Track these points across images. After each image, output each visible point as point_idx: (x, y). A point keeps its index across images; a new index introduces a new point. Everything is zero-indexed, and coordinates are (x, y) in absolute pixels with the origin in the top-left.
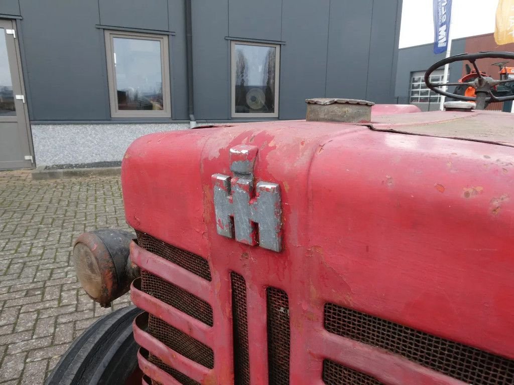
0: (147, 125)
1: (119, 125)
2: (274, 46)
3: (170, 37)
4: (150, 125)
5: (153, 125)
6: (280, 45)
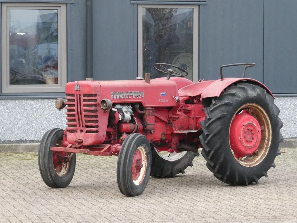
0: (40, 101)
1: (10, 101)
2: (192, 7)
3: (68, 5)
4: (43, 101)
5: (46, 101)
6: (199, 5)
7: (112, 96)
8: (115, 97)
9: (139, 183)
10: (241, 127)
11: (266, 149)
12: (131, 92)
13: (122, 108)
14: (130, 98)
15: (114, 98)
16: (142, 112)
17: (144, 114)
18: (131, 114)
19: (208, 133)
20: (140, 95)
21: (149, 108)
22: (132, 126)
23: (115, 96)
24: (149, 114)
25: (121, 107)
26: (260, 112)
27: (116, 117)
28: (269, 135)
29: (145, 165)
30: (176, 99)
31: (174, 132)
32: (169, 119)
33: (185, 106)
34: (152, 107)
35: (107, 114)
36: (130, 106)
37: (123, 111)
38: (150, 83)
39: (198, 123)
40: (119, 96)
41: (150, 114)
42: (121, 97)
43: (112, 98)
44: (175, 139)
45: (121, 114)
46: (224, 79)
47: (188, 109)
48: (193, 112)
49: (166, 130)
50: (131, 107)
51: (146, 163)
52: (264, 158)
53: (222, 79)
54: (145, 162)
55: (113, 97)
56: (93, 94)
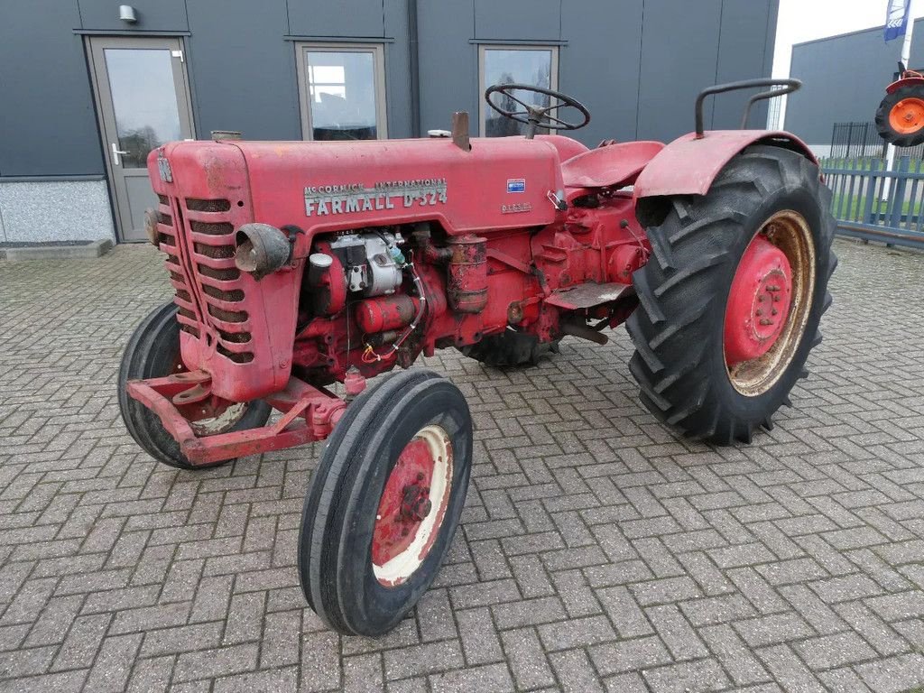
2: (549, 48)
3: (387, 45)
6: (559, 46)
7: (308, 205)
8: (323, 209)
9: (419, 558)
10: (754, 285)
11: (794, 334)
12: (394, 183)
13: (363, 247)
14: (392, 206)
15: (319, 213)
16: (444, 253)
17: (449, 259)
18: (398, 263)
19: (663, 319)
20: (434, 193)
21: (468, 239)
22: (405, 306)
23: (322, 202)
24: (467, 261)
25: (361, 242)
26: (794, 233)
27: (330, 287)
28: (805, 296)
29: (446, 473)
30: (554, 199)
31: (546, 300)
32: (531, 263)
33: (576, 215)
34: (479, 234)
35: (293, 278)
36: (398, 235)
37: (370, 256)
38: (470, 147)
39: (611, 262)
40: (344, 203)
41: (471, 260)
42: (352, 203)
43: (309, 214)
44: (549, 315)
45: (360, 267)
46: (705, 132)
47: (584, 225)
48: (597, 233)
49: (524, 293)
50: (403, 236)
51: (449, 467)
52: (789, 360)
53: (700, 134)
54: (447, 465)
55: (313, 208)
56: (211, 201)
